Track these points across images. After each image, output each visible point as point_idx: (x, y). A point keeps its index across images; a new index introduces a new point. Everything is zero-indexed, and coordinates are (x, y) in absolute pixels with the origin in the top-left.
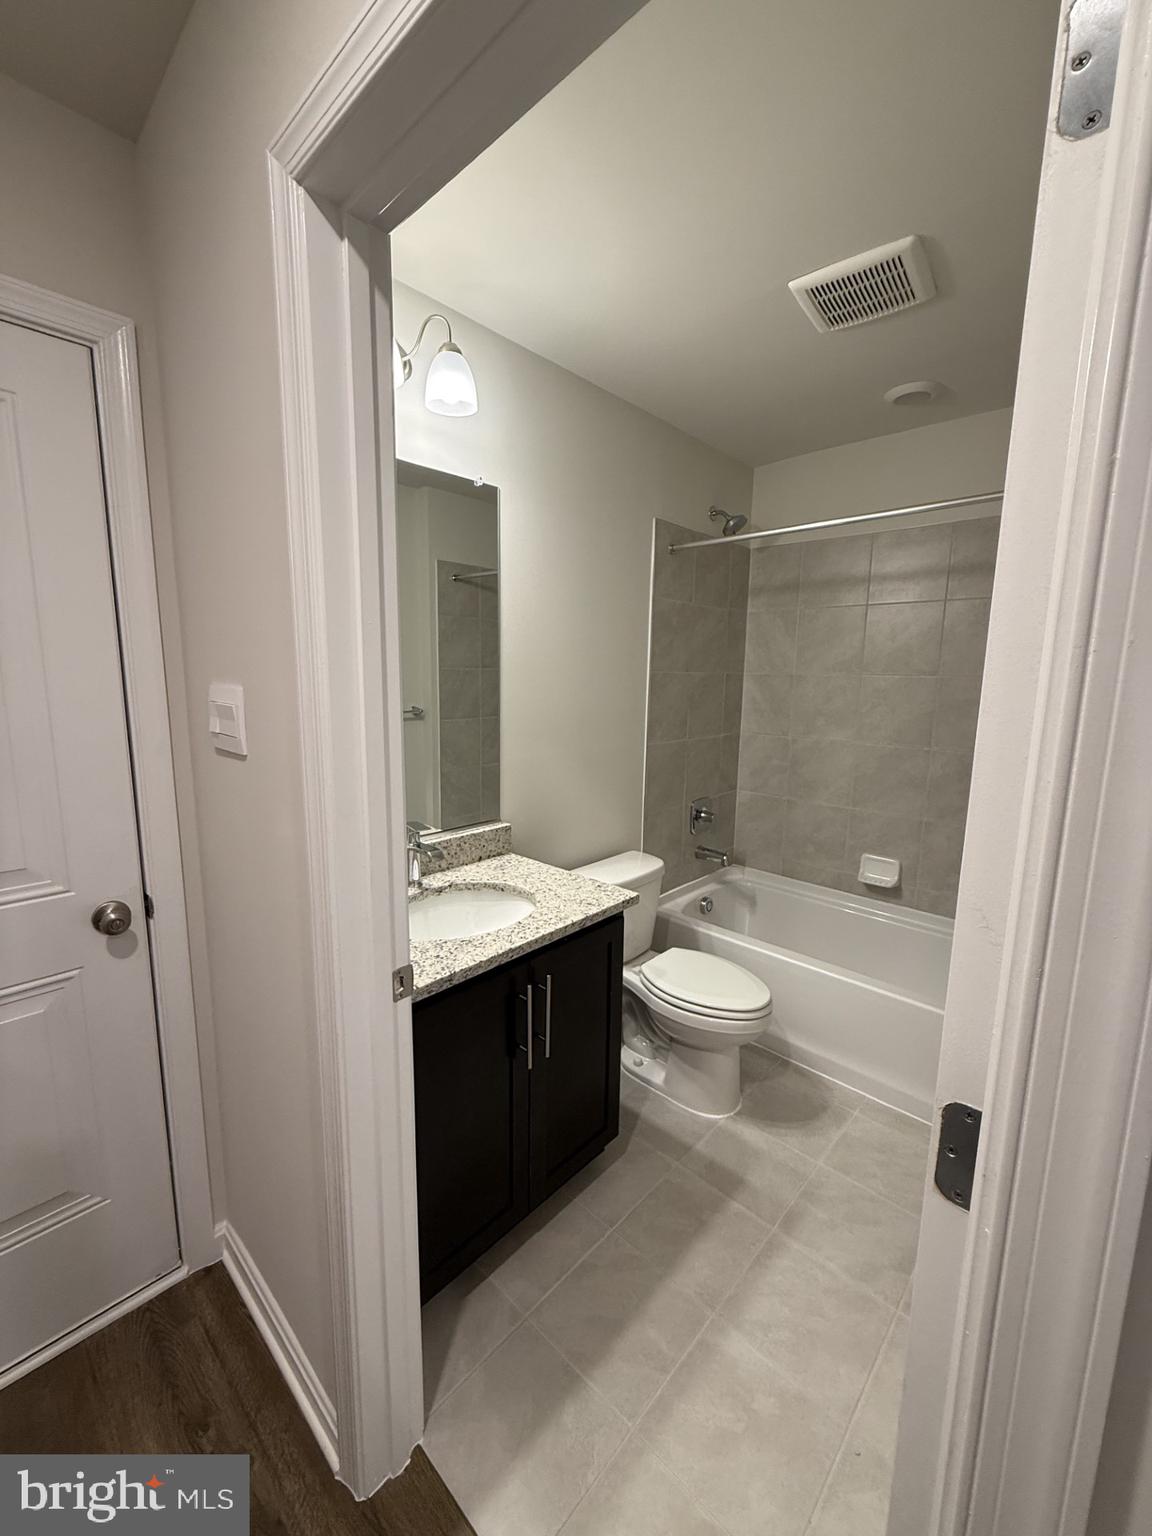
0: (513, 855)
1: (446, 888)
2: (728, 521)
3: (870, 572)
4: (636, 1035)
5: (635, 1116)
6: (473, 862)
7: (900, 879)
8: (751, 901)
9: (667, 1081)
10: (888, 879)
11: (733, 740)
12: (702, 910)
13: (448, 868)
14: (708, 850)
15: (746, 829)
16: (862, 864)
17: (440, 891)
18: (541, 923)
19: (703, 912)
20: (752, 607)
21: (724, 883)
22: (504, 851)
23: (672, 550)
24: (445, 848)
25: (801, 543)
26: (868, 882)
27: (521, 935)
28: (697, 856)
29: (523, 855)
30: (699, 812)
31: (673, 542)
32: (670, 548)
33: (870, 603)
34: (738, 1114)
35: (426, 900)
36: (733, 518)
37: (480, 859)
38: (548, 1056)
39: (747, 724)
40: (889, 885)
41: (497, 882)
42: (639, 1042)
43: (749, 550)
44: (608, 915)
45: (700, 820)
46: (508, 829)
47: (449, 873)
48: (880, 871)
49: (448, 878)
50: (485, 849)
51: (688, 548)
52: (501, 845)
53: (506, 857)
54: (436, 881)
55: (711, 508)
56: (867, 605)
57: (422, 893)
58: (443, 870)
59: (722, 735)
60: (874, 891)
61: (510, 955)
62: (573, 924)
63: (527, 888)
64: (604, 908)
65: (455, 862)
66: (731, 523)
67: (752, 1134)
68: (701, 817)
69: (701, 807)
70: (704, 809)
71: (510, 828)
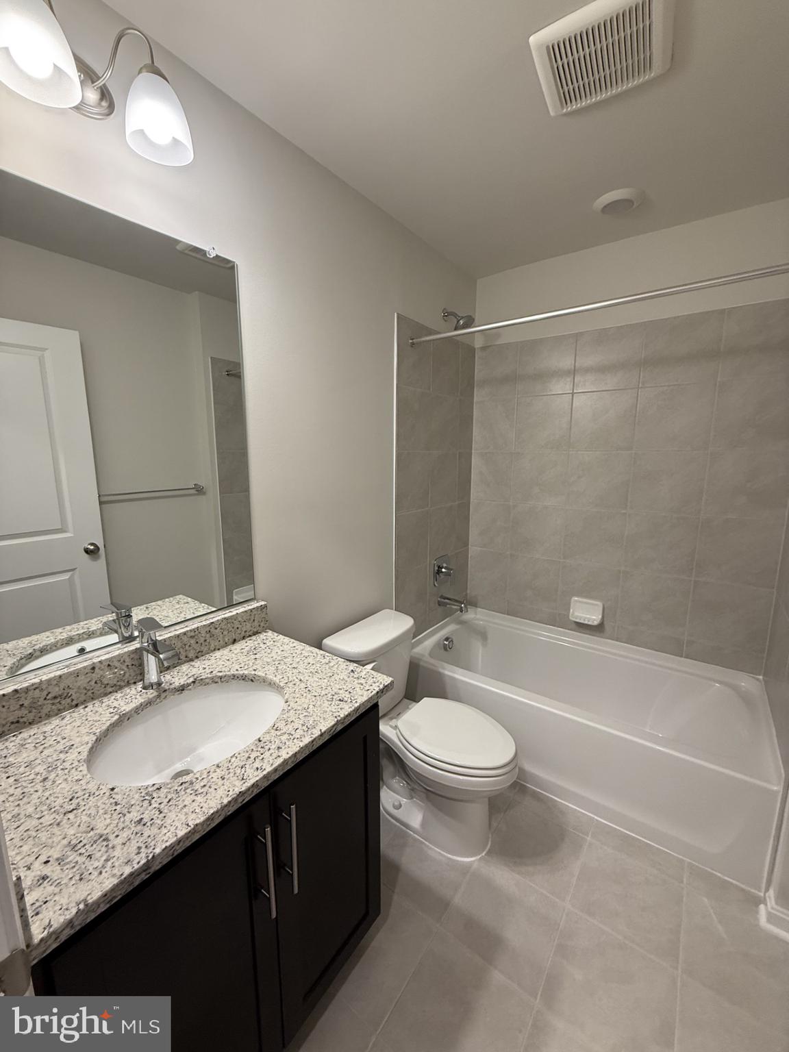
0: (270, 633)
1: (189, 685)
2: (458, 321)
3: (575, 367)
4: (395, 777)
5: (395, 868)
6: (226, 645)
7: (603, 617)
8: (483, 635)
9: (424, 824)
10: (594, 618)
11: (465, 506)
12: (445, 648)
13: (197, 657)
14: (448, 599)
15: (478, 579)
16: (572, 605)
17: (182, 689)
18: (284, 738)
19: (446, 649)
20: (479, 395)
21: (462, 623)
22: (261, 629)
23: (413, 344)
24: (192, 637)
25: (517, 342)
26: (577, 620)
27: (257, 764)
28: (440, 604)
29: (279, 633)
30: (440, 568)
31: (412, 335)
32: (410, 341)
33: (575, 391)
34: (489, 853)
35: (164, 701)
36: (462, 318)
37: (234, 641)
38: (296, 891)
39: (476, 493)
40: (596, 623)
41: (246, 672)
42: (397, 783)
43: (475, 349)
44: (361, 711)
45: (441, 574)
46: (262, 608)
47: (197, 663)
48: (587, 611)
49: (194, 671)
50: (239, 631)
51: (424, 341)
52: (256, 623)
53: (262, 636)
54: (177, 677)
55: (443, 311)
56: (573, 394)
57: (159, 696)
58: (192, 660)
59: (457, 503)
60: (582, 627)
61: (240, 800)
62: (322, 735)
63: (276, 680)
64: (357, 705)
65: (205, 649)
66: (461, 322)
67: (504, 877)
68: (442, 572)
69: (442, 564)
70: (445, 565)
71: (265, 606)
